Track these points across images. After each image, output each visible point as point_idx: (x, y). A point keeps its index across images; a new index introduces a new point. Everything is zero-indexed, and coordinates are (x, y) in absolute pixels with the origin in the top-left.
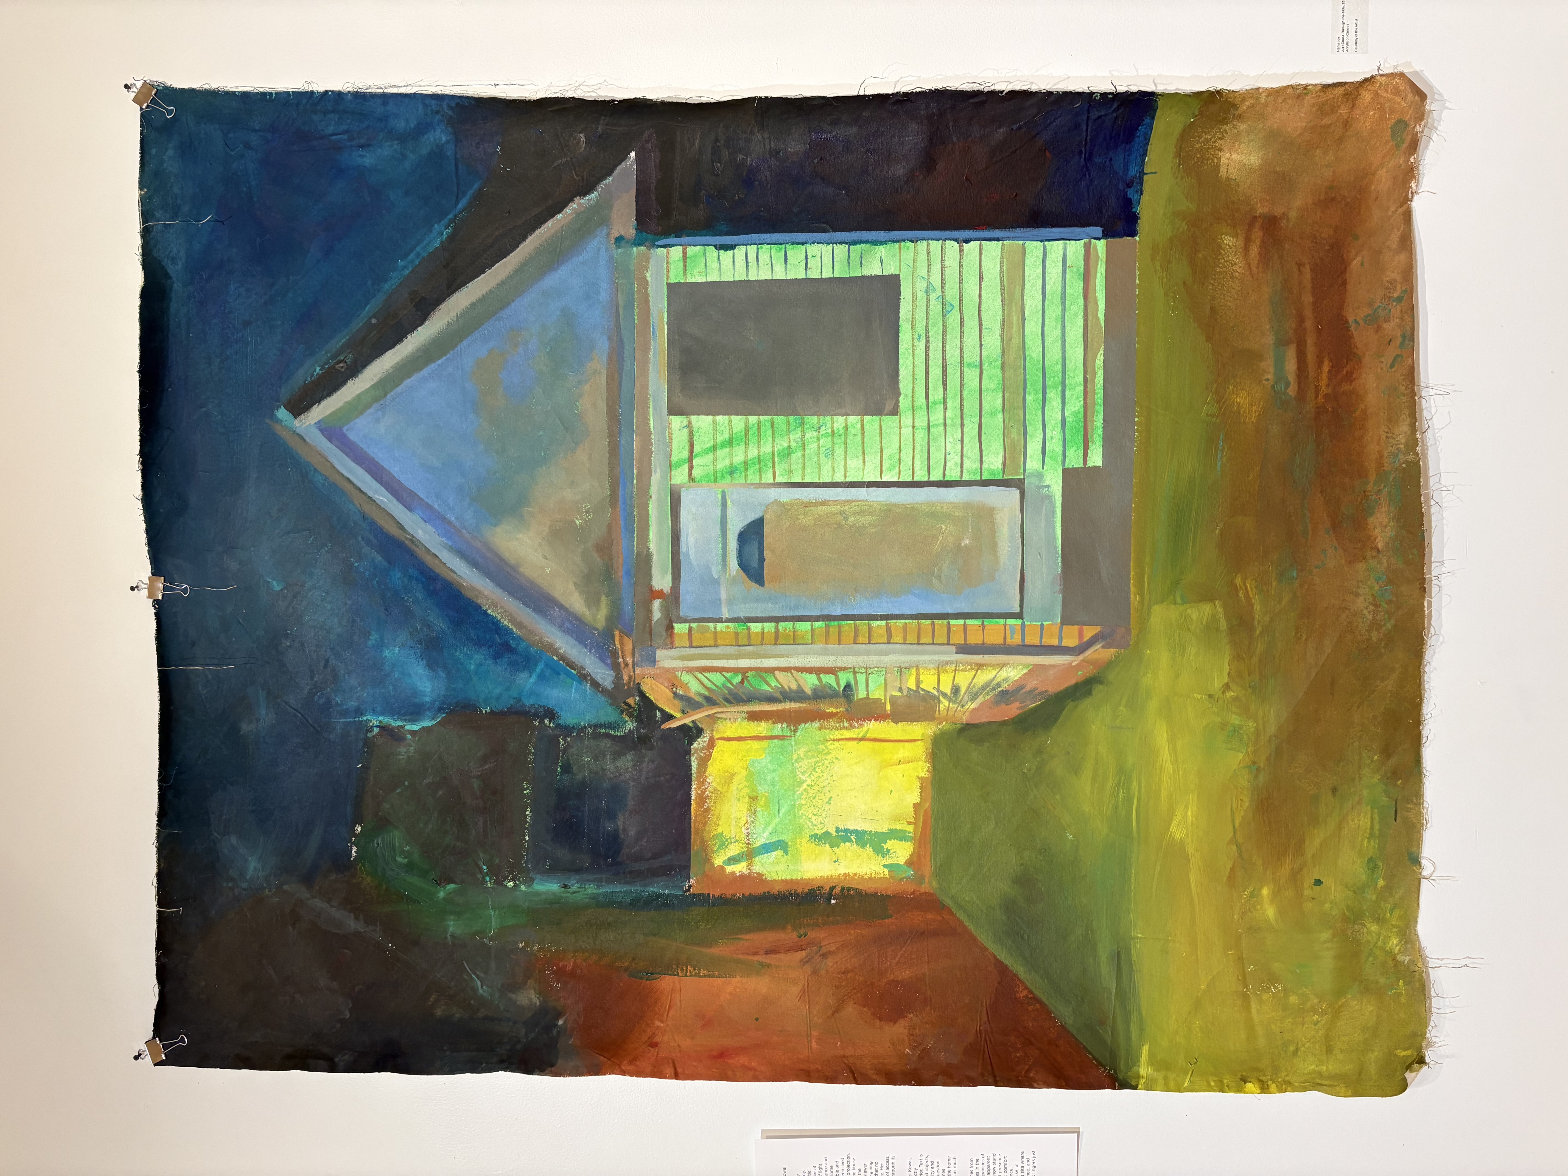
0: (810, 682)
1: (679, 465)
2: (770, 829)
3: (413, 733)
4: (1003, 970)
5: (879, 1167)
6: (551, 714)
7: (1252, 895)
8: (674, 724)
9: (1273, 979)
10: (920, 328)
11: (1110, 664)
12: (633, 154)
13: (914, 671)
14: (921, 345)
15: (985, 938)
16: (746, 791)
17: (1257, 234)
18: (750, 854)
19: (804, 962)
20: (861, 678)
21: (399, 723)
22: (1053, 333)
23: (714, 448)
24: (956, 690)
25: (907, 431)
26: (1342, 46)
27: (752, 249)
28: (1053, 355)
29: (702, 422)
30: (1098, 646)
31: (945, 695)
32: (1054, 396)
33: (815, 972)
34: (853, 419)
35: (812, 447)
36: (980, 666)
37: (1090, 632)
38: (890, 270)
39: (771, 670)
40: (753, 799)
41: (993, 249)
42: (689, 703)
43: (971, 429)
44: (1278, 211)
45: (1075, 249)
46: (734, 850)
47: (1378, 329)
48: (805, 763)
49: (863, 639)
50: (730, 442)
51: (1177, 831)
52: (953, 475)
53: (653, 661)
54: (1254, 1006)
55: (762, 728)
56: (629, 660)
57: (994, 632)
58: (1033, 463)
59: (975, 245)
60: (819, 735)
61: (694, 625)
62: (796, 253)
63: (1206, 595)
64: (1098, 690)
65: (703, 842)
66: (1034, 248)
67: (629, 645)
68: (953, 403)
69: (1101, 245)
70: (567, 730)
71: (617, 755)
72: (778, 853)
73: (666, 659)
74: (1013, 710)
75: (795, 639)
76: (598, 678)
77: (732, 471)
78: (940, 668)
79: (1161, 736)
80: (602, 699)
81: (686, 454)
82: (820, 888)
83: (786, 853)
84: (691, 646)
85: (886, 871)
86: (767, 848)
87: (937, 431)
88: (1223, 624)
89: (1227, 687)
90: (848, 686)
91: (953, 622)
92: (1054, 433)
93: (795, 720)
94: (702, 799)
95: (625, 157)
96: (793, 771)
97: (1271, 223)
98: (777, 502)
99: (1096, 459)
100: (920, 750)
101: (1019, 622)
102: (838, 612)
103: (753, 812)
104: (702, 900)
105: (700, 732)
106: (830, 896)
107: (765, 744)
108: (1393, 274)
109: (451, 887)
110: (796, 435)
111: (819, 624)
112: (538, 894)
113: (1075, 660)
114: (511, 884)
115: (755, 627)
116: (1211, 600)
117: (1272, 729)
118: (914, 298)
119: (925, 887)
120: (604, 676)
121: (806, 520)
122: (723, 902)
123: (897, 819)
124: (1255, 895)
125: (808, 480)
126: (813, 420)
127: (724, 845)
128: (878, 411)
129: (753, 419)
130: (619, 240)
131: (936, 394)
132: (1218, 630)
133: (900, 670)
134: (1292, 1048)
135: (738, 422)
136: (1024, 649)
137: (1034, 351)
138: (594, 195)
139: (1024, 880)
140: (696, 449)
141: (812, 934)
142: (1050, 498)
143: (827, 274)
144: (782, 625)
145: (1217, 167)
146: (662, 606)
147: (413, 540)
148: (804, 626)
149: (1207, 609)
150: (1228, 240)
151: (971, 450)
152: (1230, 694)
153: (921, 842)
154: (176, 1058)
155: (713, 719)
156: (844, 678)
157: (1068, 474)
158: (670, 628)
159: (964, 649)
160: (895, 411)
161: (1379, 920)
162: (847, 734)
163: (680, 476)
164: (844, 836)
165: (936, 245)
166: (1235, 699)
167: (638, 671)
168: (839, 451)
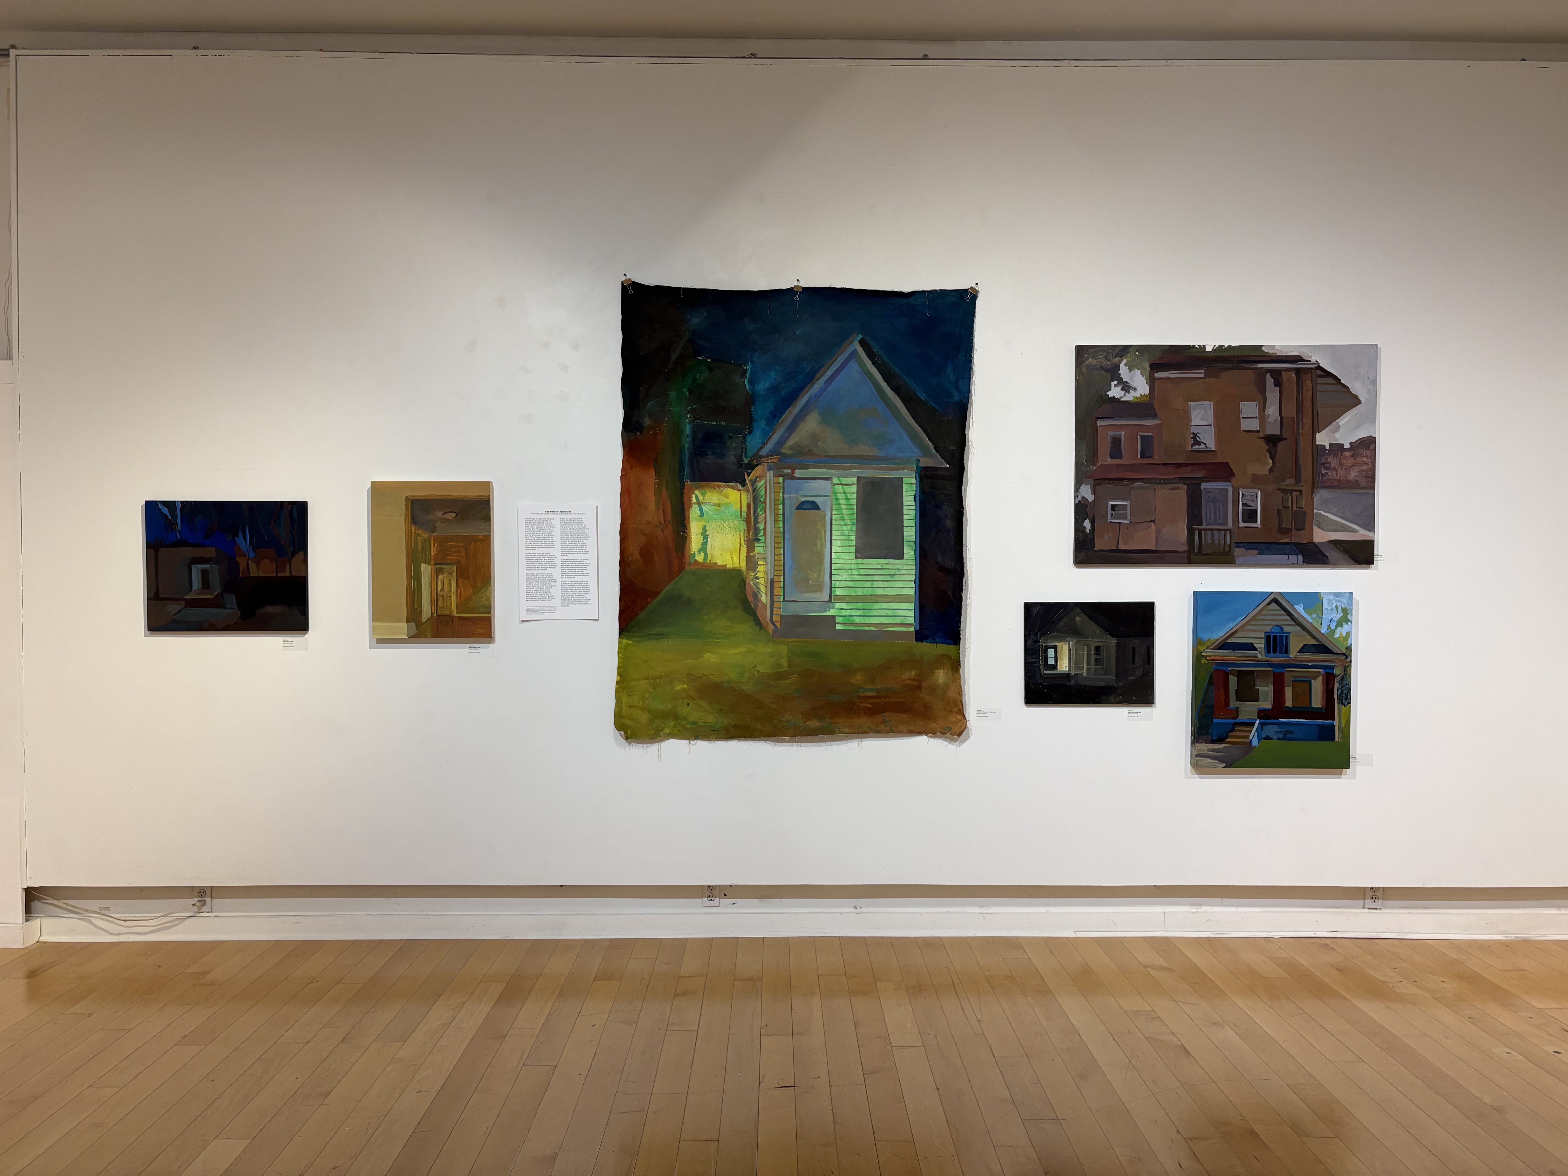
0: (761, 526)
1: (839, 480)
2: (708, 511)
3: (744, 382)
4: (658, 593)
5: (585, 548)
6: (750, 432)
7: (684, 682)
8: (746, 477)
9: (654, 688)
10: (885, 567)
11: (766, 631)
12: (948, 466)
13: (765, 563)
14: (880, 567)
15: (669, 587)
16: (722, 503)
17: (915, 683)
18: (699, 503)
19: (660, 522)
20: (762, 545)
21: (748, 377)
22: (883, 613)
23: (845, 493)
24: (758, 578)
25: (850, 562)
26: (979, 712)
27: (914, 507)
28: (875, 613)
29: (854, 489)
30: (773, 627)
31: (756, 574)
32: (861, 613)
33: (656, 526)
34: (854, 542)
35: (845, 528)
36: (766, 587)
37: (778, 625)
38: (906, 556)
39: (765, 512)
40: (719, 505)
41: (912, 592)
42: (753, 483)
43: (850, 584)
44: (923, 690)
45: (911, 620)
46: (701, 498)
47: (882, 723)
48: (732, 524)
49: (777, 546)
50: (847, 499)
51: (707, 656)
52: (834, 578)
53: (769, 469)
54: (645, 681)
55: (745, 509)
56: (769, 461)
57: (779, 592)
58: (837, 605)
59: (914, 585)
60: (742, 529)
61: (782, 484)
62: (912, 523)
63: (790, 665)
64: (758, 628)
65: (703, 487)
66: (912, 606)
67: (775, 461)
68: (859, 578)
69: (912, 629)
70: (744, 438)
71: (735, 456)
72: (699, 514)
73: (770, 474)
74: (750, 599)
75: (776, 521)
76: (763, 450)
77: (837, 499)
78: (766, 572)
79: (741, 649)
80: (756, 451)
81: (843, 483)
82: (686, 528)
83: (699, 517)
84: (774, 483)
85: (692, 553)
86: (701, 510)
87: (849, 572)
88: (781, 670)
89: (758, 672)
90: (759, 540)
91: (782, 577)
92: (848, 613)
93: (747, 521)
94: (719, 486)
95: (947, 463)
96: (729, 520)
97: (919, 688)
98: (826, 515)
99: (838, 627)
100: (737, 565)
101: (782, 600)
102: (786, 536)
103: (714, 505)
104: (683, 486)
105: (743, 486)
106: (684, 532)
107: (739, 509)
108: (900, 728)
109: (688, 394)
110: (849, 522)
111: (782, 529)
112: (685, 426)
113: (768, 619)
114: (689, 416)
115: (781, 507)
116: (789, 666)
117: (744, 688)
118: (896, 564)
119: (687, 566)
120: (764, 452)
121: (819, 526)
122: (682, 493)
123: (712, 556)
124: (684, 683)
125: (833, 526)
126: (854, 528)
127: (703, 494)
128: (857, 552)
129: (855, 507)
130: (919, 460)
131: (862, 572)
132: (778, 668)
133: (765, 559)
134: (630, 694)
135: (854, 502)
136: (772, 602)
137: (876, 606)
138: (934, 452)
139: (689, 602)
140: (845, 486)
141: (670, 525)
142: (825, 611)
143: (905, 534)
144: (782, 516)
145: (938, 669)
146: (789, 473)
147: (814, 384)
148: (781, 525)
149: (786, 664)
150: (913, 673)
151: (843, 584)
152: (756, 673)
153: (703, 565)
154: (624, 289)
155: (748, 491)
156: (762, 538)
157: (834, 617)
158: (781, 476)
159: (772, 581)
160: (857, 558)
161: (675, 726)
162: (742, 539)
163: (835, 480)
164: (705, 537)
165: (914, 572)
166: (754, 675)
167: (765, 464)
168: (843, 538)
